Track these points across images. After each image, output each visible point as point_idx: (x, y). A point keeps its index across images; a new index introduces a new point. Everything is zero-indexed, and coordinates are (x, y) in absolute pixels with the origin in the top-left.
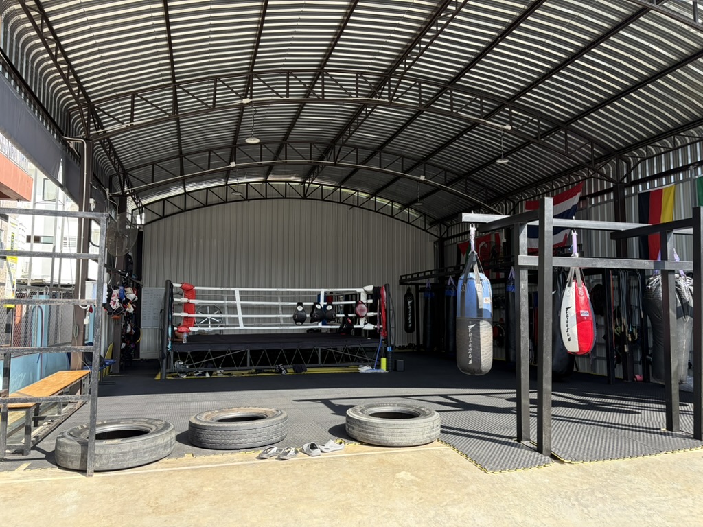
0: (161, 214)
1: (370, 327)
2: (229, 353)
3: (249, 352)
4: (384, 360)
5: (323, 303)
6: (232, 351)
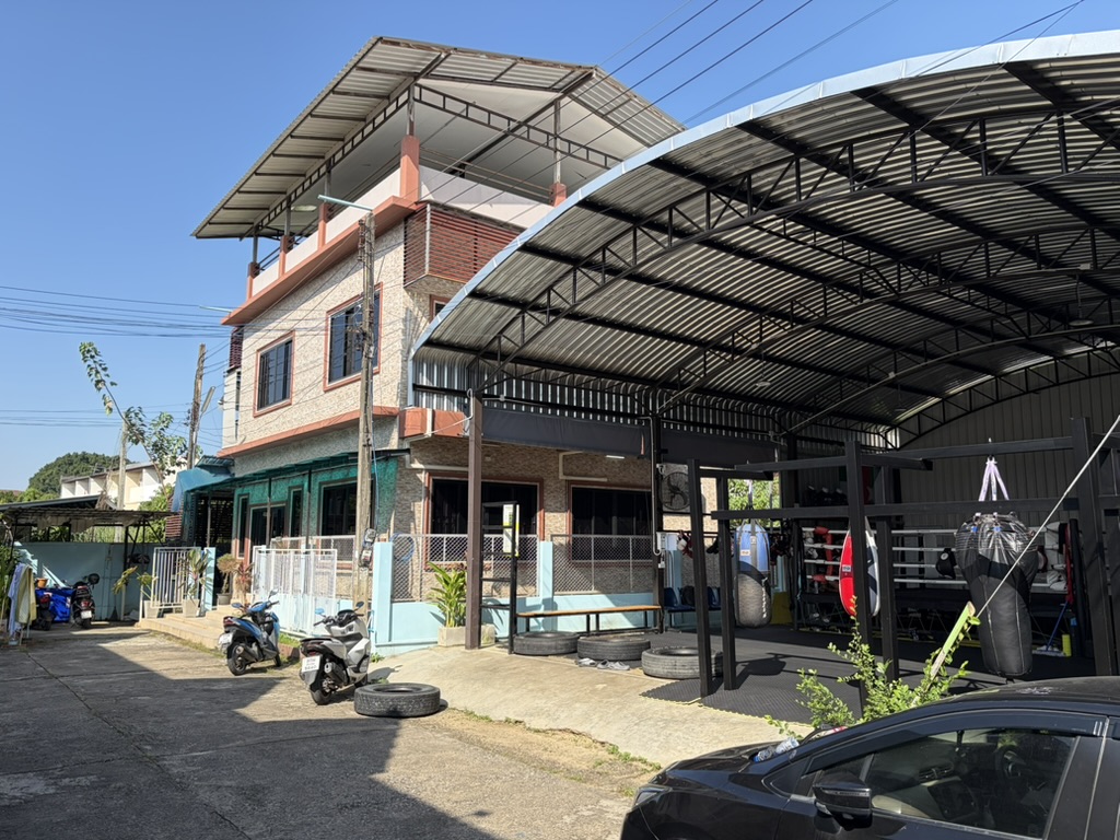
4: (1066, 639)
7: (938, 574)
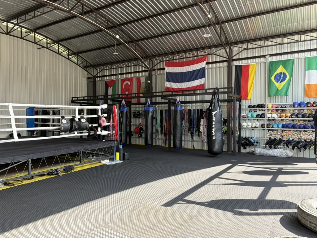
1: (105, 133)
2: (12, 164)
3: (30, 161)
4: (118, 154)
5: (78, 116)
6: (15, 163)
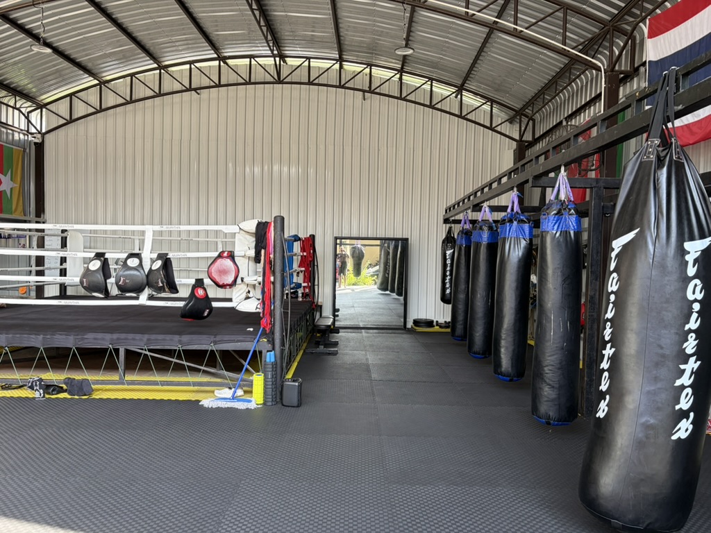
0: (68, 118)
4: (258, 380)
7: (83, 292)
